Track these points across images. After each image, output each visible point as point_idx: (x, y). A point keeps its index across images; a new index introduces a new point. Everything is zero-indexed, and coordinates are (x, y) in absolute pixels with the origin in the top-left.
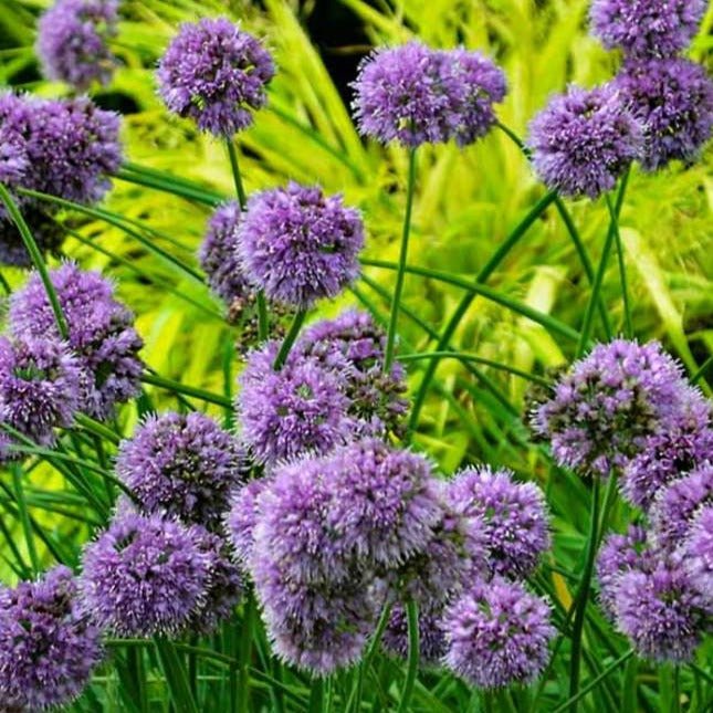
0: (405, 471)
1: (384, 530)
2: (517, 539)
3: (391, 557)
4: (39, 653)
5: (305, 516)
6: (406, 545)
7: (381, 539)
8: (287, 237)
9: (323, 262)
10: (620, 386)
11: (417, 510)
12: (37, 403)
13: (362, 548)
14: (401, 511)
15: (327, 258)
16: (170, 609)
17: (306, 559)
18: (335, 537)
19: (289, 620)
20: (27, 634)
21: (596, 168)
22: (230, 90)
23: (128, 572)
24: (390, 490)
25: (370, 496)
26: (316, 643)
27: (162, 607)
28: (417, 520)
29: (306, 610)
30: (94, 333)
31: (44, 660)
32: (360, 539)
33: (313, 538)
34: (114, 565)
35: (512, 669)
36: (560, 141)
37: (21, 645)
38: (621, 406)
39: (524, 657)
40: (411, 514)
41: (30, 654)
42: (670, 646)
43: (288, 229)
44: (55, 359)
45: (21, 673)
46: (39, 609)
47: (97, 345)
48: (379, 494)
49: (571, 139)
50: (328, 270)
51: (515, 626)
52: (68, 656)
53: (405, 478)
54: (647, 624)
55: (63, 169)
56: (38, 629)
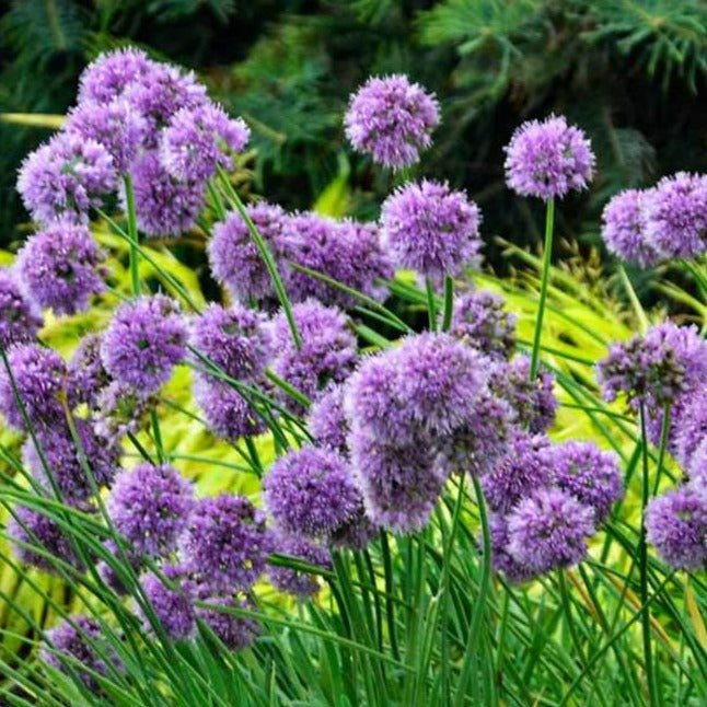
0: (454, 359)
1: (434, 401)
2: (593, 486)
3: (442, 426)
4: (224, 541)
5: (378, 390)
6: (453, 417)
7: (433, 409)
8: (413, 218)
9: (440, 238)
10: (656, 348)
11: (460, 388)
12: (236, 351)
13: (419, 416)
14: (447, 386)
15: (443, 235)
16: (324, 514)
17: (378, 422)
18: (399, 407)
19: (373, 481)
20: (217, 527)
21: (689, 231)
22: (398, 127)
23: (293, 482)
24: (440, 371)
25: (425, 375)
26: (394, 503)
27: (317, 512)
28: (461, 396)
29: (385, 473)
30: (320, 347)
31: (227, 547)
32: (416, 409)
33: (383, 406)
34: (283, 478)
35: (556, 553)
36: (663, 211)
37: (211, 534)
38: (654, 361)
39: (565, 545)
40: (456, 391)
41: (217, 542)
42: (683, 553)
43: (416, 211)
44: (253, 322)
45: (210, 555)
46: (228, 511)
47: (322, 356)
48: (431, 372)
49: (671, 209)
50: (443, 245)
51: (560, 520)
52: (246, 545)
53: (454, 364)
54: (665, 533)
55: (347, 271)
56: (226, 523)
